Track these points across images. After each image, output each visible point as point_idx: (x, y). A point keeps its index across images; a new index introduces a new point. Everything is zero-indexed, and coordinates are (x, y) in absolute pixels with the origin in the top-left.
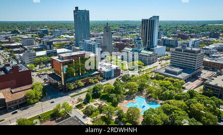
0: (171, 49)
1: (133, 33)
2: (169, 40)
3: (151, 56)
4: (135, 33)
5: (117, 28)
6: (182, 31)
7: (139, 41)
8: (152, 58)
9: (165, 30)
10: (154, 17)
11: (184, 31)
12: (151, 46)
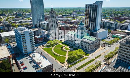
0: (112, 31)
1: (81, 16)
2: (110, 23)
3: (94, 42)
4: (83, 15)
5: (72, 12)
6: (116, 14)
7: (82, 26)
8: (94, 45)
9: (104, 14)
10: (97, 2)
11: (118, 14)
12: (94, 29)
